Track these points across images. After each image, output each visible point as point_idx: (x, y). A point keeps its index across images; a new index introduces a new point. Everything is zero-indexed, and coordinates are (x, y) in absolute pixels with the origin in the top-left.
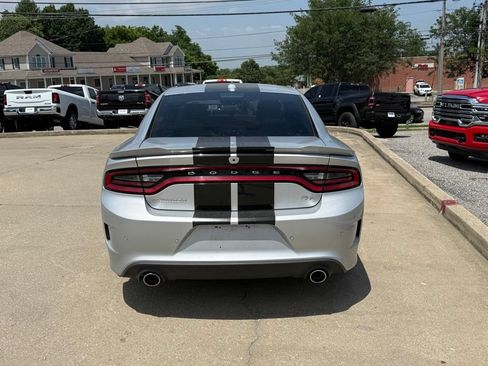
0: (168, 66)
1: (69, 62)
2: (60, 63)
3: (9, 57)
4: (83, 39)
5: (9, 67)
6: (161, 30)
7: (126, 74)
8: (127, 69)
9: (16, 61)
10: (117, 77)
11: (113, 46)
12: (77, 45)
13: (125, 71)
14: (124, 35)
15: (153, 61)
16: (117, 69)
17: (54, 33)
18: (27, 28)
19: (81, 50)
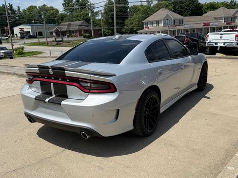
0: (234, 21)
1: (181, 22)
2: (177, 23)
3: (155, 21)
4: (192, 10)
5: (155, 25)
6: (235, 2)
7: (210, 27)
8: (211, 24)
9: (158, 23)
10: (204, 28)
11: (206, 13)
12: (188, 13)
13: (209, 25)
14: (213, 7)
15: (226, 19)
16: (205, 24)
17: (178, 8)
18: (166, 7)
19: (190, 16)
